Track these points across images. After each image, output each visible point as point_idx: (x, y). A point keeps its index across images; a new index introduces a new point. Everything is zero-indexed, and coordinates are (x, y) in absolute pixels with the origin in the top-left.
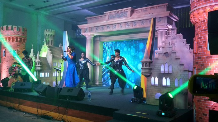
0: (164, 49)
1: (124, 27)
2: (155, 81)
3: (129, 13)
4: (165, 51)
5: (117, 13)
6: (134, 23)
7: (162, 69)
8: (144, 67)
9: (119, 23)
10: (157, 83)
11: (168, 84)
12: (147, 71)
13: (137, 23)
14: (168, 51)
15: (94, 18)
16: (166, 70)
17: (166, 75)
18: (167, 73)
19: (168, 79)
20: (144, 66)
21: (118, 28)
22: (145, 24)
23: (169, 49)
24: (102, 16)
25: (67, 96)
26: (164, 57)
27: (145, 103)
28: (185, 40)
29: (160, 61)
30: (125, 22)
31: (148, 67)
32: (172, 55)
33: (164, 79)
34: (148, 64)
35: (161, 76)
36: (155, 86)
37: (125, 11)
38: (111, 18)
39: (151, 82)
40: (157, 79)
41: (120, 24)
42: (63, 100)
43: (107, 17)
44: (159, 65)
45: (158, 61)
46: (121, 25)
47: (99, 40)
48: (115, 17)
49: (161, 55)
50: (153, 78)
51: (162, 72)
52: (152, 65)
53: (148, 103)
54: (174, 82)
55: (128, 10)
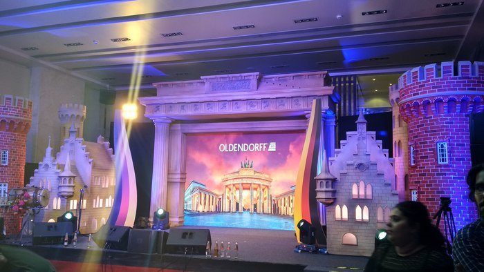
0: (357, 157)
1: (244, 110)
2: (341, 212)
3: (254, 82)
4: (359, 162)
5: (228, 79)
6: (264, 102)
7: (355, 192)
8: (324, 189)
9: (233, 100)
10: (345, 216)
11: (366, 217)
12: (330, 195)
13: (270, 103)
14: (363, 161)
15: (173, 84)
16: (362, 193)
17: (362, 201)
18: (363, 198)
19: (366, 208)
20: (325, 187)
21: (230, 110)
22: (286, 105)
23: (365, 157)
24: (192, 83)
25: (183, 247)
26: (358, 170)
27: (326, 252)
28: (381, 141)
29: (350, 177)
30: (247, 100)
31: (330, 189)
32: (371, 167)
33: (358, 209)
34: (330, 183)
35: (352, 203)
36: (342, 221)
37: (246, 78)
38: (214, 89)
39: (335, 215)
40: (345, 208)
41: (234, 102)
42: (173, 255)
43: (207, 85)
44: (349, 184)
45: (347, 177)
46: (236, 103)
47: (179, 128)
48: (223, 88)
49: (351, 167)
50: (338, 208)
51: (354, 197)
52: (336, 184)
53: (329, 252)
54: (375, 214)
55: (251, 78)
